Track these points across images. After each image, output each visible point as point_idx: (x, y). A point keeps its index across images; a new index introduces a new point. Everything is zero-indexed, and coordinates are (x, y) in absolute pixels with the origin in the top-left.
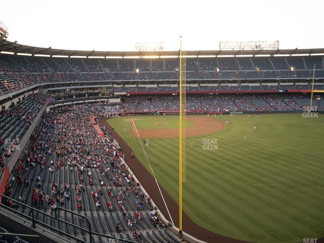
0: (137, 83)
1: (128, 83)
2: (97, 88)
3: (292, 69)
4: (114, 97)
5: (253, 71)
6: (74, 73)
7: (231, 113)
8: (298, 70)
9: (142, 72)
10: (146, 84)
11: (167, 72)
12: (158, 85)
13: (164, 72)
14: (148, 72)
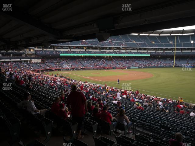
3: (153, 43)
5: (131, 42)
7: (131, 68)
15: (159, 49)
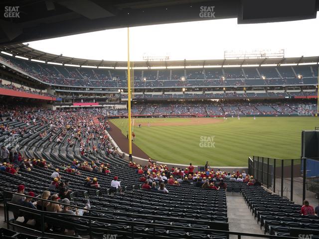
0: (143, 90)
2: (104, 95)
3: (299, 77)
4: (120, 103)
5: (258, 79)
6: (83, 80)
8: (305, 77)
9: (149, 81)
10: (152, 92)
11: (172, 80)
12: (163, 93)
14: (154, 81)
15: (306, 88)
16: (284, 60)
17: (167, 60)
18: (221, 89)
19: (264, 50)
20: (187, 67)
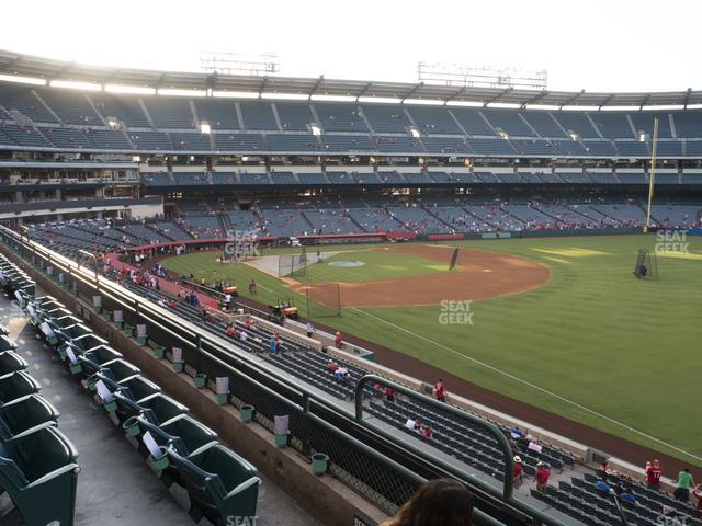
0: (208, 160)
1: (183, 160)
2: (90, 173)
5: (493, 137)
6: (11, 122)
7: (484, 236)
8: (585, 140)
9: (220, 132)
10: (235, 165)
11: (287, 133)
12: (268, 169)
13: (281, 132)
14: (236, 132)
16: (542, 97)
17: (270, 74)
18: (413, 161)
19: (507, 69)
20: (315, 98)
